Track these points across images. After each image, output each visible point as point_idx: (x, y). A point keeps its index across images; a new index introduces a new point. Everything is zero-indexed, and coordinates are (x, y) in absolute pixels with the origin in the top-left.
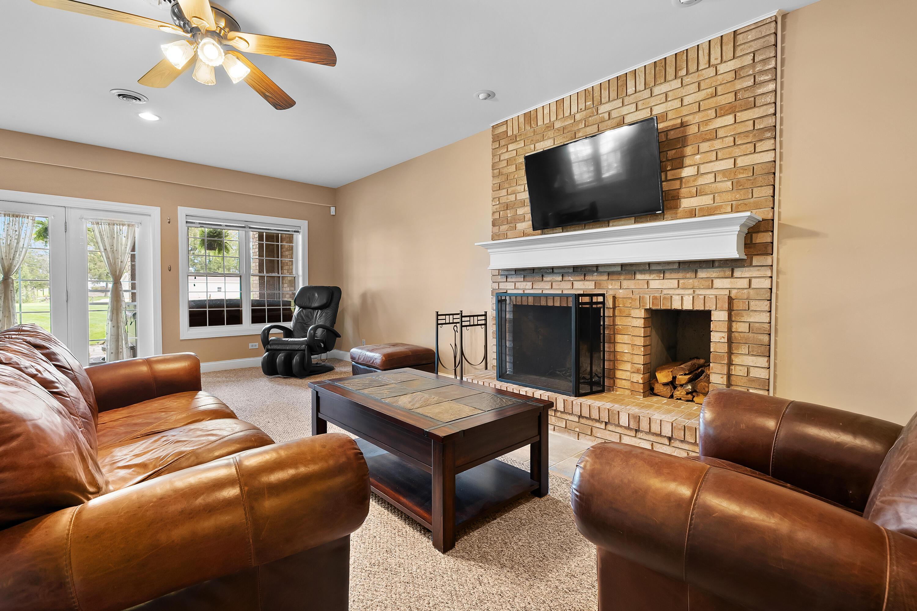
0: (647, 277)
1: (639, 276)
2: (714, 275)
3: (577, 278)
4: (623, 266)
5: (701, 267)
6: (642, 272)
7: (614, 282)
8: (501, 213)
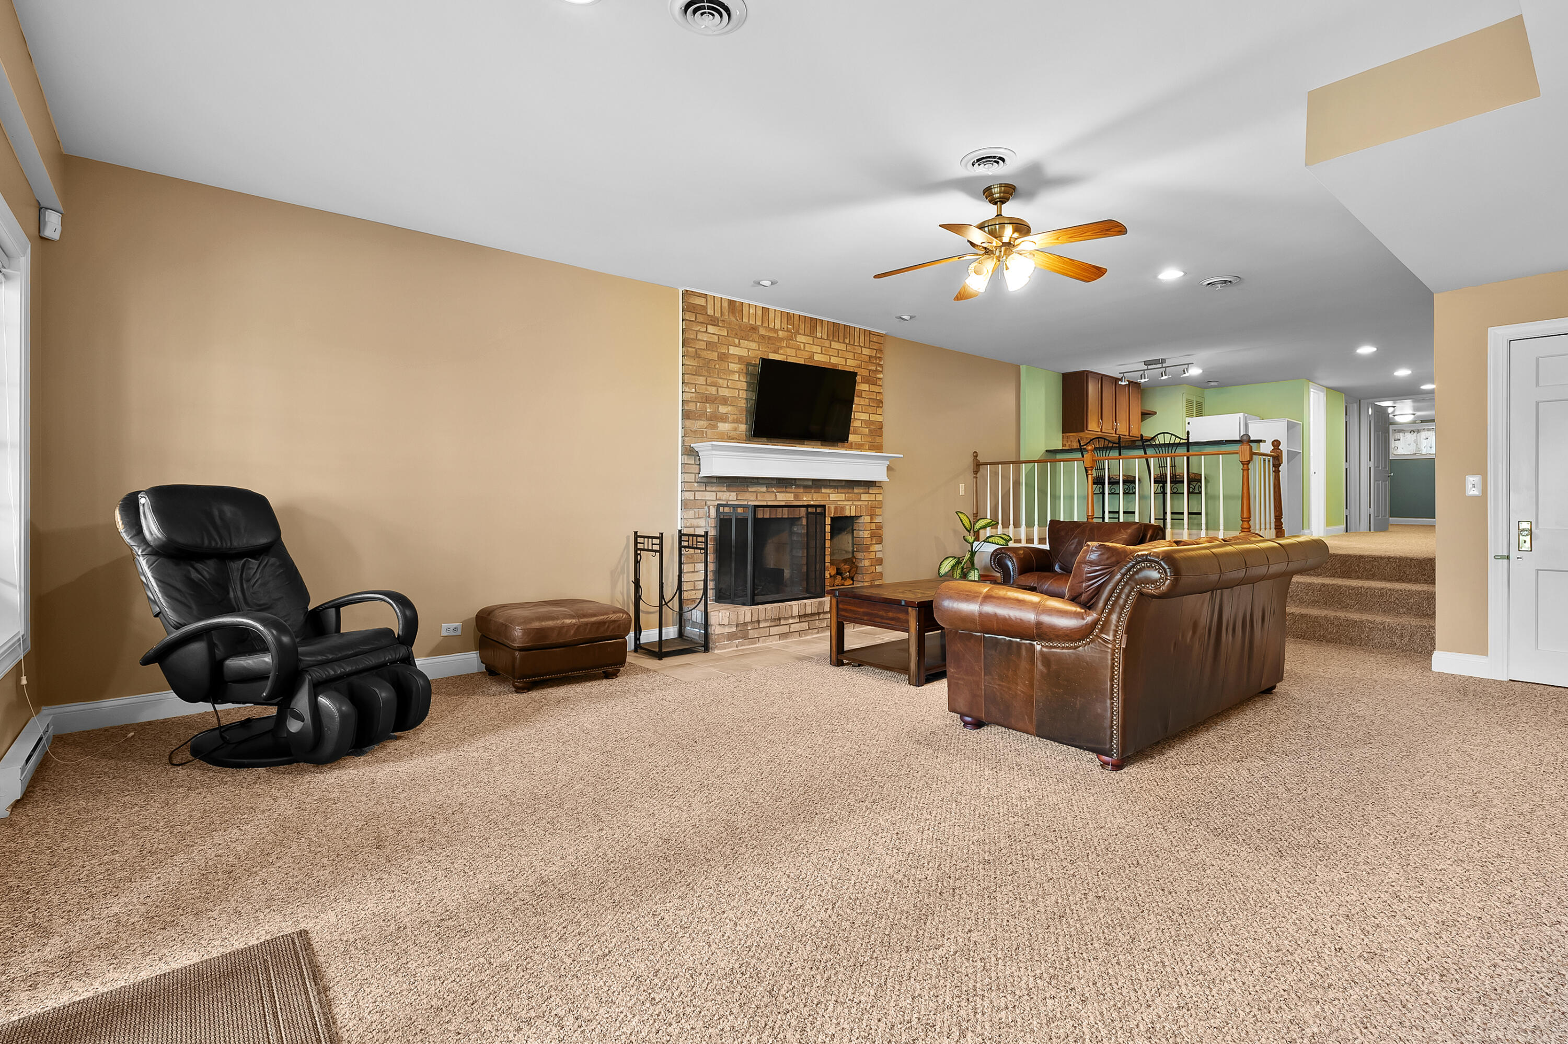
0: (828, 491)
1: (823, 491)
2: (861, 491)
3: (779, 490)
4: (813, 480)
5: (856, 486)
6: (826, 487)
7: (807, 494)
8: (698, 404)
